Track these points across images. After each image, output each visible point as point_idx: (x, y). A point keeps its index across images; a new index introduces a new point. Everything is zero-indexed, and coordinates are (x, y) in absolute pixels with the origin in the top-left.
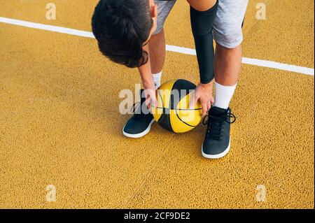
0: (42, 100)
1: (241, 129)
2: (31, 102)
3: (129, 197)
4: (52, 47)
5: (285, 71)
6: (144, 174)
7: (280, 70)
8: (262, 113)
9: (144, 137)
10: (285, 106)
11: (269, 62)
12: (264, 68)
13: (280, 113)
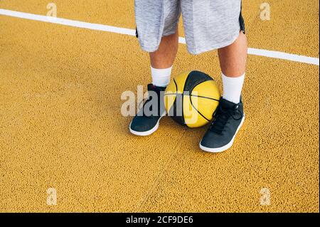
0: (39, 96)
1: (255, 124)
2: (27, 98)
3: (142, 200)
4: (46, 39)
5: (295, 62)
6: (156, 174)
7: (290, 62)
8: (276, 107)
9: (152, 134)
10: (299, 99)
11: (278, 52)
12: (274, 59)
13: (295, 107)
